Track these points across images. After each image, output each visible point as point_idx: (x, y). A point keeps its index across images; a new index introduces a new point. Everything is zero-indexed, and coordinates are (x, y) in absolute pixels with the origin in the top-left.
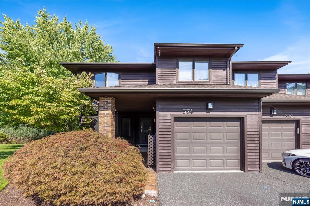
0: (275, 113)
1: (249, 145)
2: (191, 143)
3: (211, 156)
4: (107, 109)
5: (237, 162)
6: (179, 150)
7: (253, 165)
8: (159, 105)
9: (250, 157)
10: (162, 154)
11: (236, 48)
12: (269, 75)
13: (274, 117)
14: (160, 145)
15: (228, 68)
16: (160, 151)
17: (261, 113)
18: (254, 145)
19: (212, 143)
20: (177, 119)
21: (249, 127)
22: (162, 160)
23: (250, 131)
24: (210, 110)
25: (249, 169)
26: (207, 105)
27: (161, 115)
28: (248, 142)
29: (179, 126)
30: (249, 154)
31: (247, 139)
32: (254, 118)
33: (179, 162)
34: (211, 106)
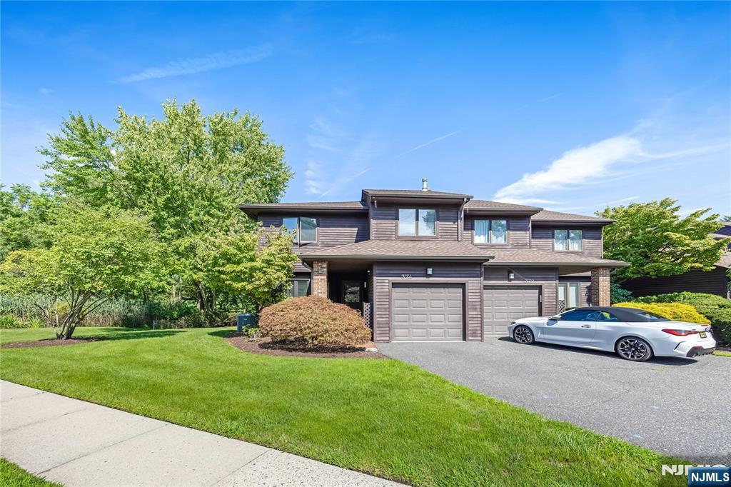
0: (512, 277)
1: (470, 313)
2: (411, 311)
3: (431, 326)
4: (321, 274)
5: (460, 331)
6: (397, 319)
7: (474, 334)
8: (376, 270)
9: (471, 325)
10: (380, 322)
11: (465, 200)
12: (520, 223)
13: (513, 282)
14: (378, 313)
15: (459, 221)
16: (378, 319)
17: (482, 278)
18: (476, 313)
19: (433, 311)
20: (395, 285)
21: (470, 294)
22: (380, 329)
23: (471, 298)
24: (429, 276)
25: (470, 338)
26: (426, 271)
27: (379, 281)
28: (470, 310)
29: (397, 292)
30: (470, 322)
31: (468, 306)
32: (476, 285)
33: (398, 332)
34: (430, 271)
